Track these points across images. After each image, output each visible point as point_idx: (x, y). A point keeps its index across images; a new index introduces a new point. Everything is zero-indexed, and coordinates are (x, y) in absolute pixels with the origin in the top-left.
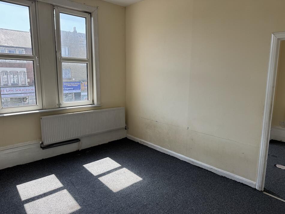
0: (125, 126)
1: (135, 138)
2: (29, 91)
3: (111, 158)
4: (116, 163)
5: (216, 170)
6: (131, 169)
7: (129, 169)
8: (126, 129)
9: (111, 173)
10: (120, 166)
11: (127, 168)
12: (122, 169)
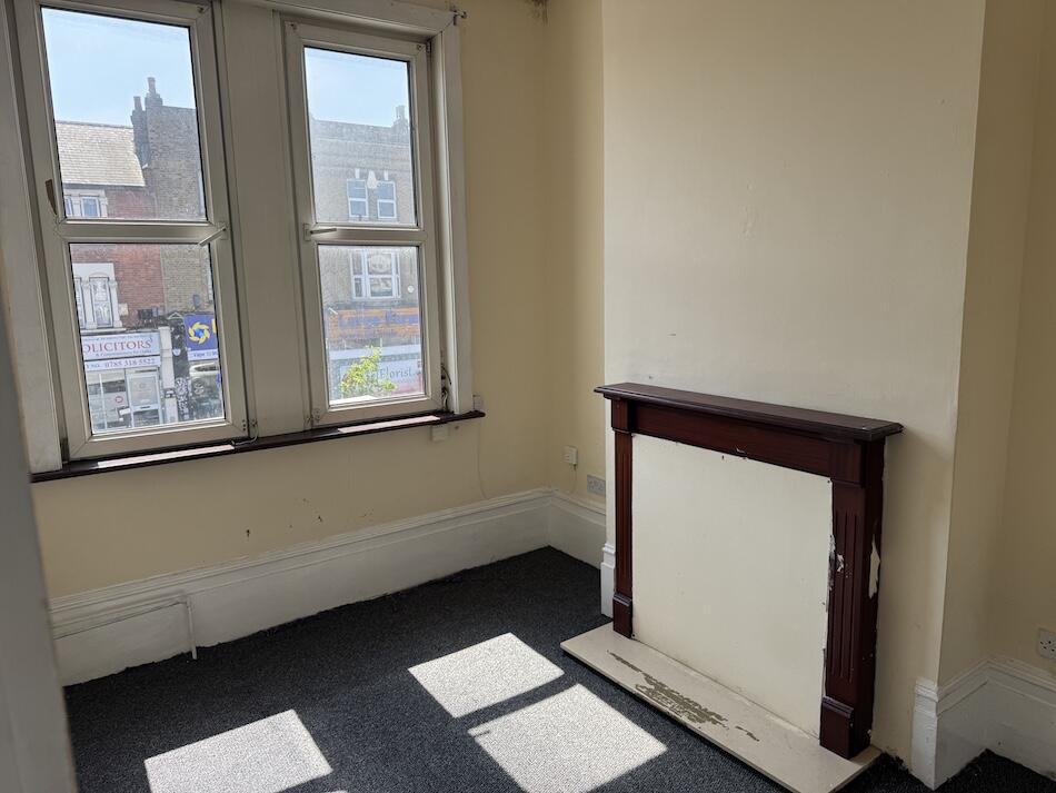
2: (126, 350)
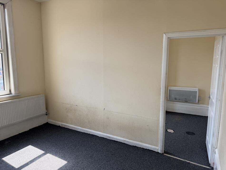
0: (45, 112)
1: (56, 122)
3: (34, 146)
4: (39, 150)
5: (128, 141)
6: (55, 154)
7: (53, 154)
8: (46, 115)
9: (34, 161)
10: (44, 152)
11: (51, 153)
12: (46, 156)
